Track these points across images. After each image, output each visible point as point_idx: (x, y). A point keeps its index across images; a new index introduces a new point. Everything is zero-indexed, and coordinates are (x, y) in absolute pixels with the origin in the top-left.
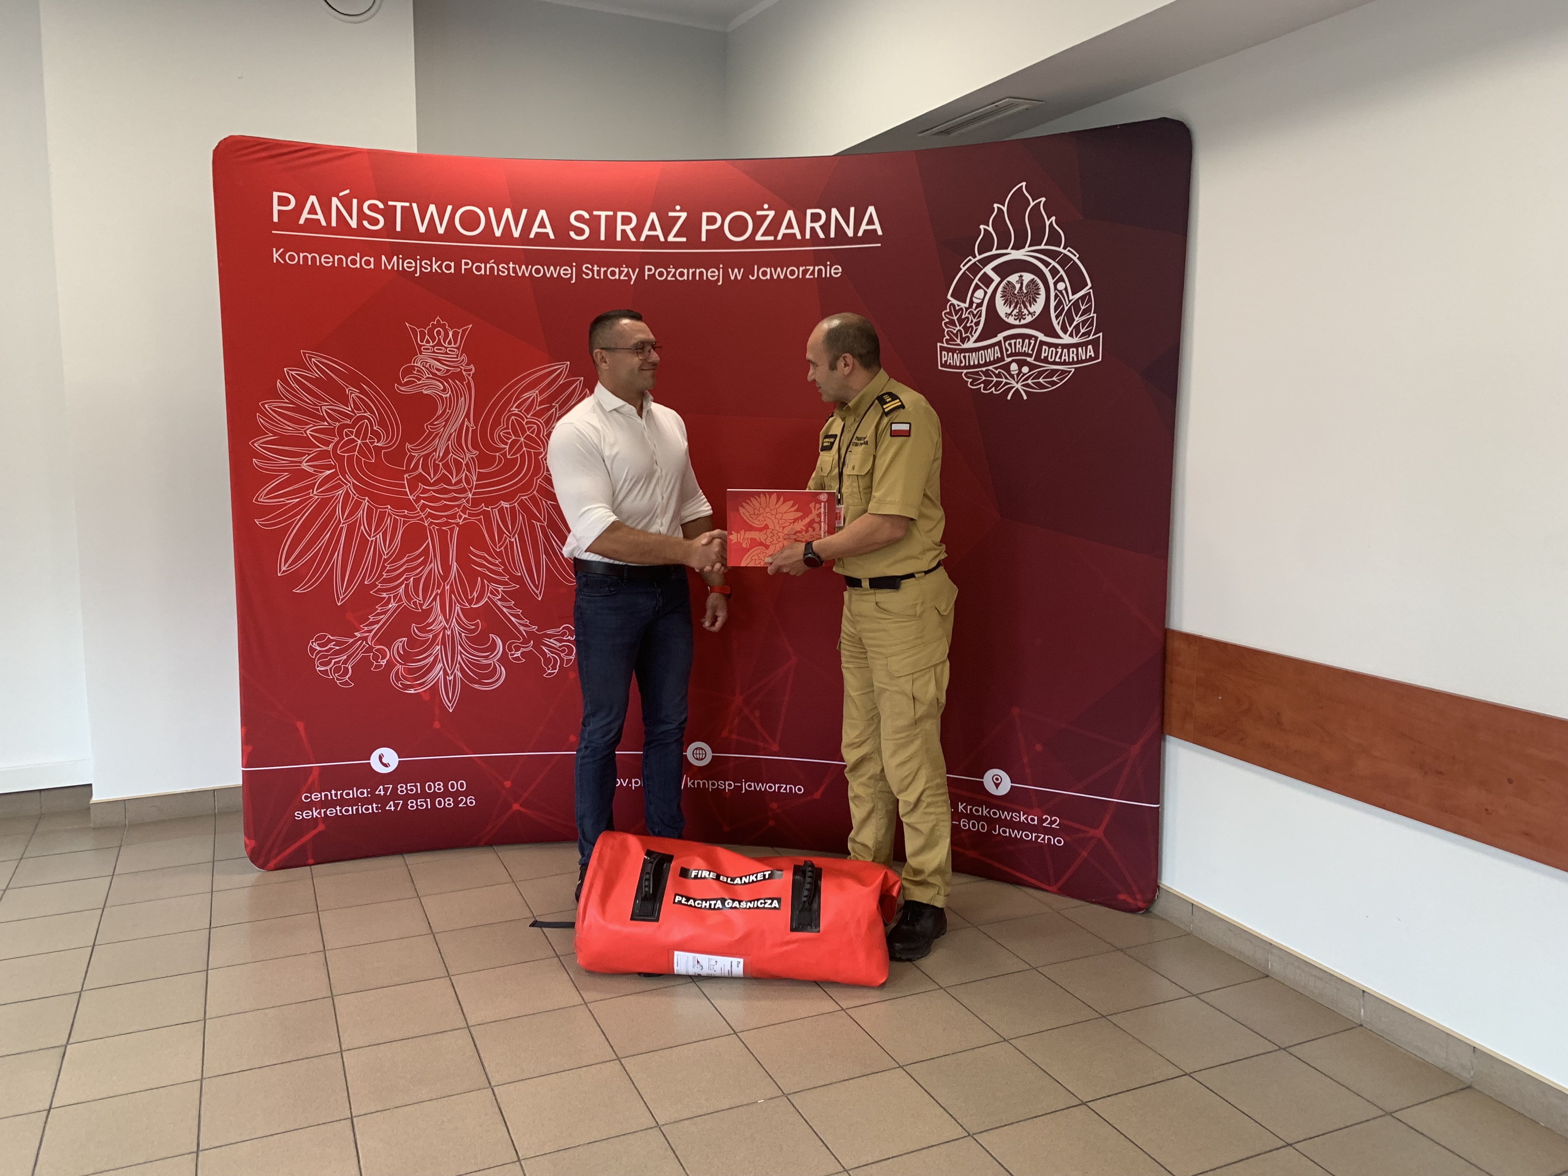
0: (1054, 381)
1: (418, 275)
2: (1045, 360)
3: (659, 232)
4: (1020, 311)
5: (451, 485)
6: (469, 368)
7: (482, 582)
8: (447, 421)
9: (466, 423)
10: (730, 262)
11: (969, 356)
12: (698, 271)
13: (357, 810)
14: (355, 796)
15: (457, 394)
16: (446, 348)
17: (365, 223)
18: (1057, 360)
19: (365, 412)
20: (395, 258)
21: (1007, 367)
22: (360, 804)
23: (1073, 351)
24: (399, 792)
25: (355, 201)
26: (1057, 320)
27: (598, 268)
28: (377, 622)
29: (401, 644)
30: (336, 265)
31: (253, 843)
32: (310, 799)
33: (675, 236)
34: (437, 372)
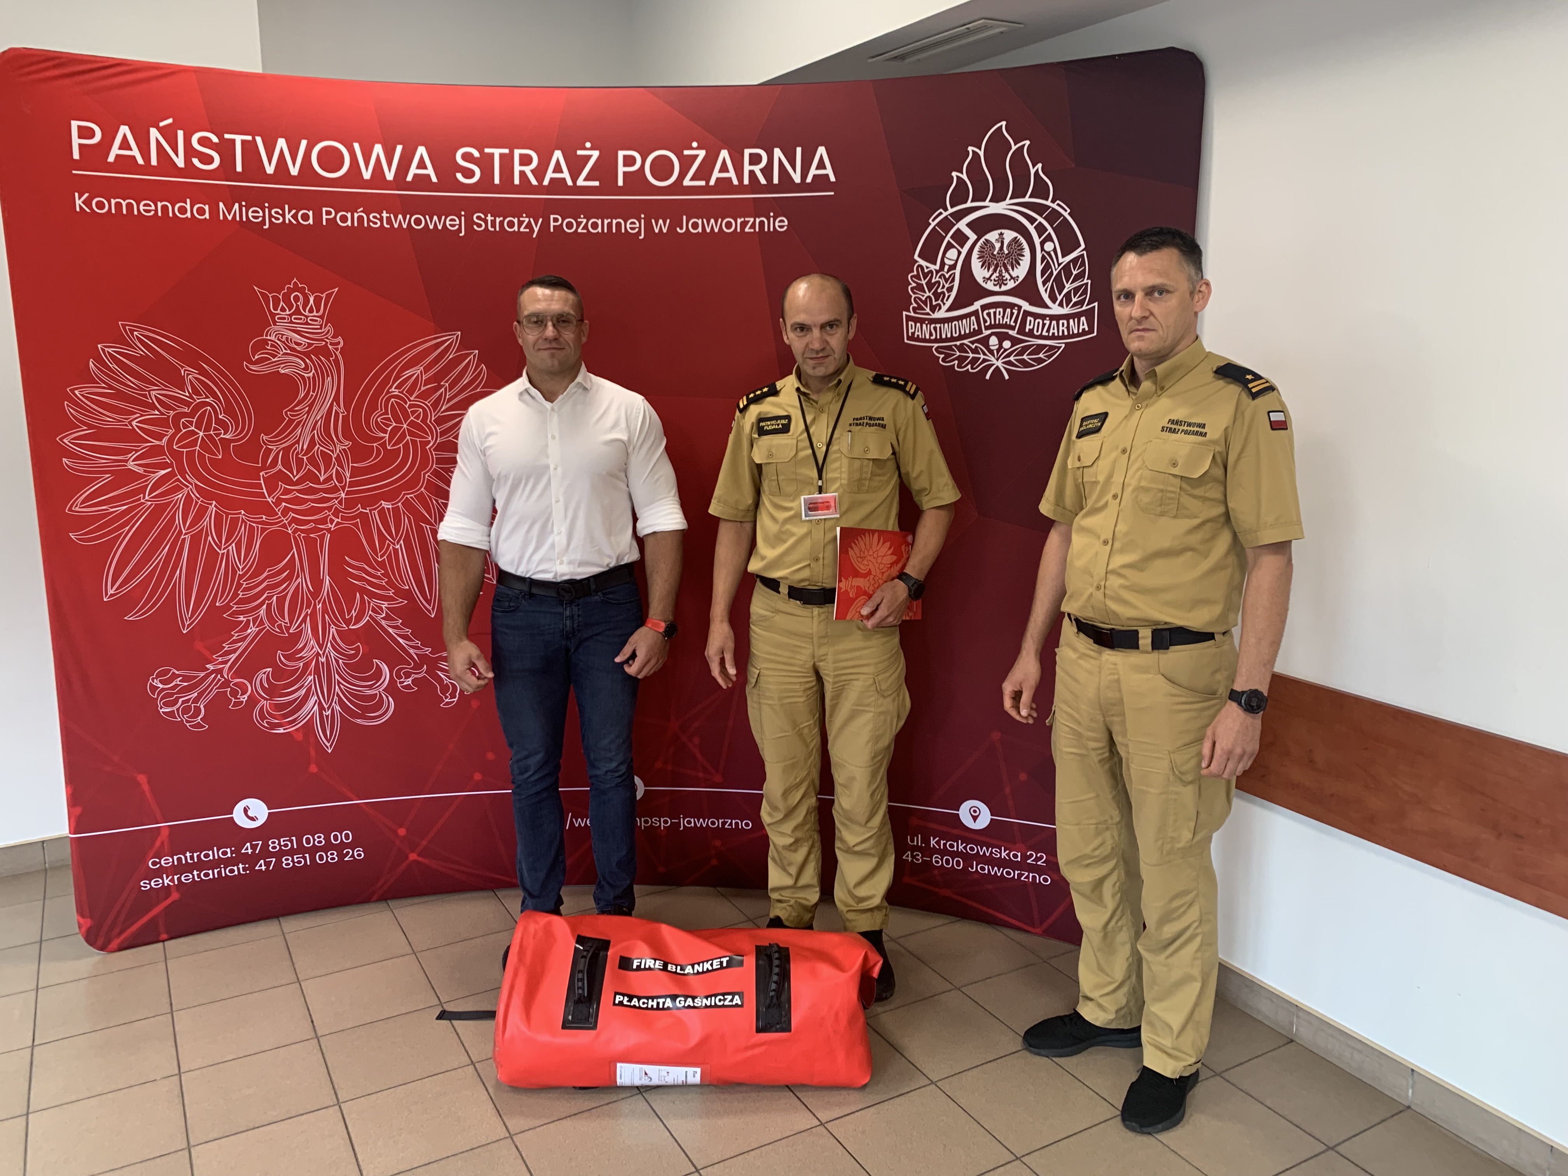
0: (1040, 358)
1: (267, 227)
2: (1031, 334)
3: (566, 175)
4: (1001, 275)
5: (320, 483)
6: (336, 340)
7: (362, 599)
8: (311, 406)
9: (334, 408)
10: (653, 211)
11: (940, 328)
12: (614, 222)
13: (219, 873)
14: (216, 857)
15: (322, 373)
16: (307, 317)
17: (195, 161)
18: (1045, 333)
19: (207, 397)
20: (237, 206)
21: (985, 341)
22: (222, 866)
23: (1063, 324)
24: (270, 848)
25: (180, 134)
26: (1044, 286)
27: (493, 218)
28: (235, 651)
29: (265, 676)
30: (160, 214)
31: (88, 922)
32: (158, 865)
33: (586, 179)
34: (296, 347)
